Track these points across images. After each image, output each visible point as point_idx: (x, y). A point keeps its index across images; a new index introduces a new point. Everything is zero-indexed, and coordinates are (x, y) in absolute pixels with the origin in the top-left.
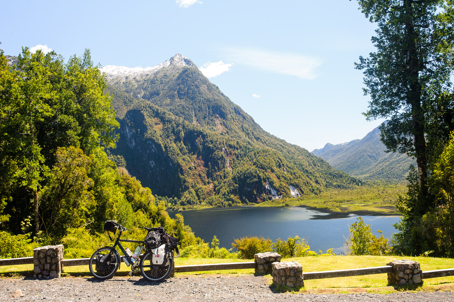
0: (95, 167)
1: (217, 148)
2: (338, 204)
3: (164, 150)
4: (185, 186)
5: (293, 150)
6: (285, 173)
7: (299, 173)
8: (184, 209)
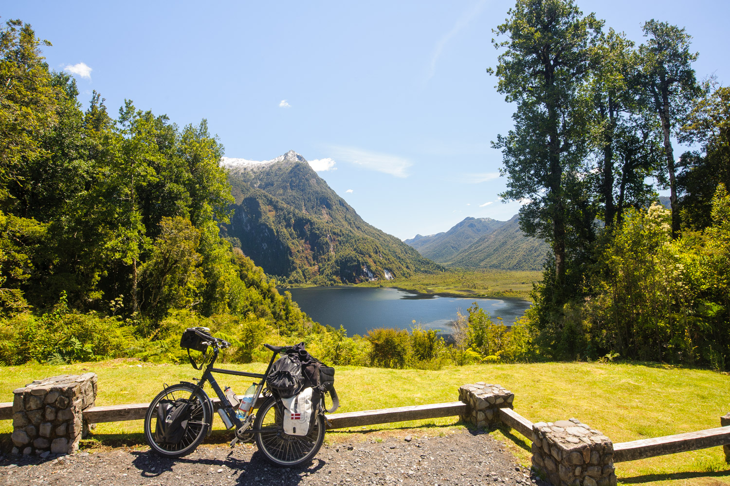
0: (206, 242)
1: (323, 235)
2: (425, 287)
3: (276, 234)
4: (293, 266)
5: (388, 239)
6: (381, 258)
7: (393, 259)
8: (291, 286)
